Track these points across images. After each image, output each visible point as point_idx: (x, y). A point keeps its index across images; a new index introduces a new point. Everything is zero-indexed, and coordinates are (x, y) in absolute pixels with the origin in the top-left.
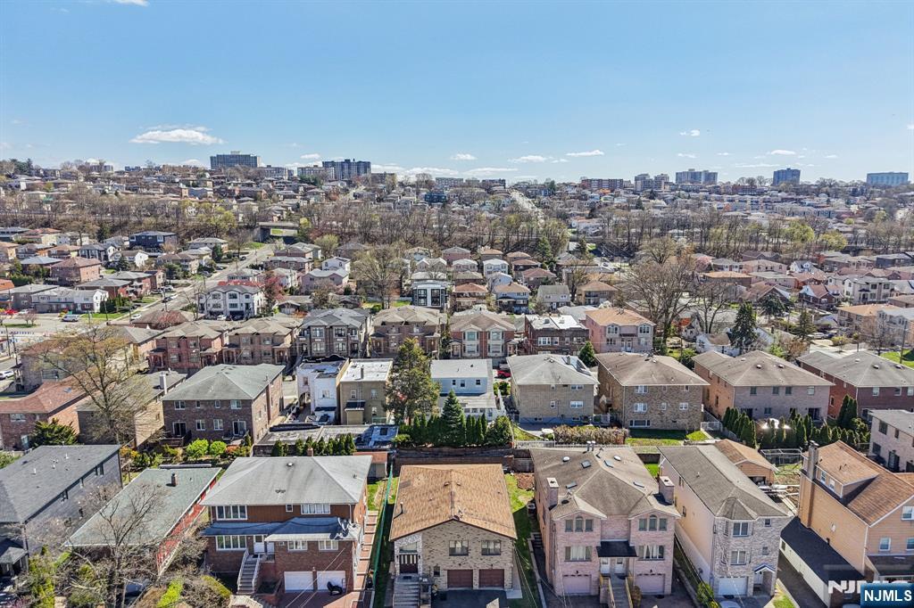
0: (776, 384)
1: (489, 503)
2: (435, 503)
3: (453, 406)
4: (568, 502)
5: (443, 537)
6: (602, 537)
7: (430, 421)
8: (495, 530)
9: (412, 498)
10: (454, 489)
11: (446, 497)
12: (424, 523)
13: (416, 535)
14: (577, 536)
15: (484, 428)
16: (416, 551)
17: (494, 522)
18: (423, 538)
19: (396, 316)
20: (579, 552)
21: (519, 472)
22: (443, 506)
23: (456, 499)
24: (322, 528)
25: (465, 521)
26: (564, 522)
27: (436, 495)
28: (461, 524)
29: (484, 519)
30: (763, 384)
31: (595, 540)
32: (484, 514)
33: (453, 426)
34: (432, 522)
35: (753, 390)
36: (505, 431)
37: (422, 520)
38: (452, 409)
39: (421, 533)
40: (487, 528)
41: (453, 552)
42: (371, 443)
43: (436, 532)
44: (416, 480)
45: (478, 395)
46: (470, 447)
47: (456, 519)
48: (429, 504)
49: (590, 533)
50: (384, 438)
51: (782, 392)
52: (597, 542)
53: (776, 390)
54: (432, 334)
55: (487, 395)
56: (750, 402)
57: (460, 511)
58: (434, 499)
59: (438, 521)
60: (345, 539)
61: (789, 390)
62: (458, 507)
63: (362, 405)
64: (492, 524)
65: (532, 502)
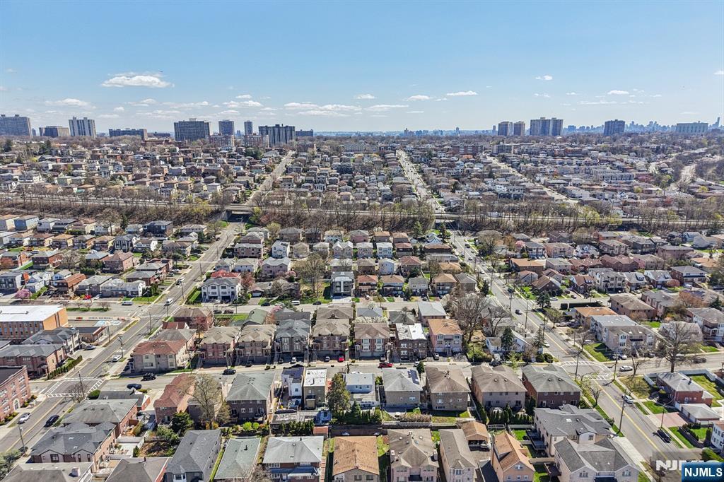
0: (501, 391)
2: (349, 459)
3: (356, 408)
4: (398, 460)
6: (410, 474)
7: (346, 414)
8: (371, 472)
9: (340, 456)
10: (356, 453)
11: (353, 457)
17: (371, 467)
19: (326, 330)
22: (352, 461)
23: (357, 458)
24: (308, 471)
25: (361, 469)
27: (349, 455)
30: (495, 391)
32: (367, 464)
33: (356, 416)
34: (348, 469)
35: (491, 394)
36: (378, 418)
37: (345, 467)
39: (344, 473)
40: (368, 471)
42: (321, 422)
44: (341, 446)
45: (368, 393)
47: (357, 468)
48: (347, 460)
49: (406, 472)
50: (326, 419)
51: (504, 394)
53: (501, 393)
54: (345, 340)
55: (372, 392)
56: (489, 398)
58: (349, 457)
59: (350, 469)
60: (316, 475)
61: (507, 393)
63: (314, 397)
64: (370, 469)
65: (388, 451)
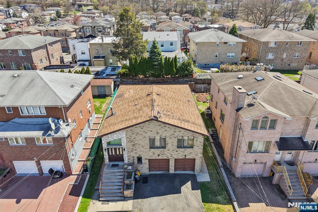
1: (182, 107)
2: (138, 107)
3: (156, 50)
4: (253, 105)
5: (144, 134)
6: (282, 134)
7: (140, 60)
8: (189, 128)
9: (122, 104)
10: (155, 97)
11: (148, 103)
12: (127, 122)
13: (120, 132)
14: (260, 133)
15: (176, 65)
16: (121, 145)
17: (188, 121)
18: (126, 134)
20: (259, 146)
21: (197, 92)
22: (145, 109)
23: (156, 104)
24: (37, 127)
25: (163, 120)
26: (251, 122)
27: (140, 101)
28: (160, 123)
29: (179, 119)
31: (275, 136)
32: (179, 115)
33: (155, 63)
34: (134, 122)
36: (189, 67)
37: (126, 120)
38: (155, 52)
39: (125, 131)
40: (183, 126)
41: (152, 146)
42: (105, 75)
43: (137, 129)
44: (128, 93)
46: (167, 78)
47: (156, 119)
48: (134, 108)
49: (272, 131)
50: (113, 73)
52: (277, 138)
57: (158, 112)
58: (138, 104)
59: (139, 121)
60: (56, 136)
62: (157, 109)
63: (103, 57)
64: (186, 123)
65: (208, 109)
